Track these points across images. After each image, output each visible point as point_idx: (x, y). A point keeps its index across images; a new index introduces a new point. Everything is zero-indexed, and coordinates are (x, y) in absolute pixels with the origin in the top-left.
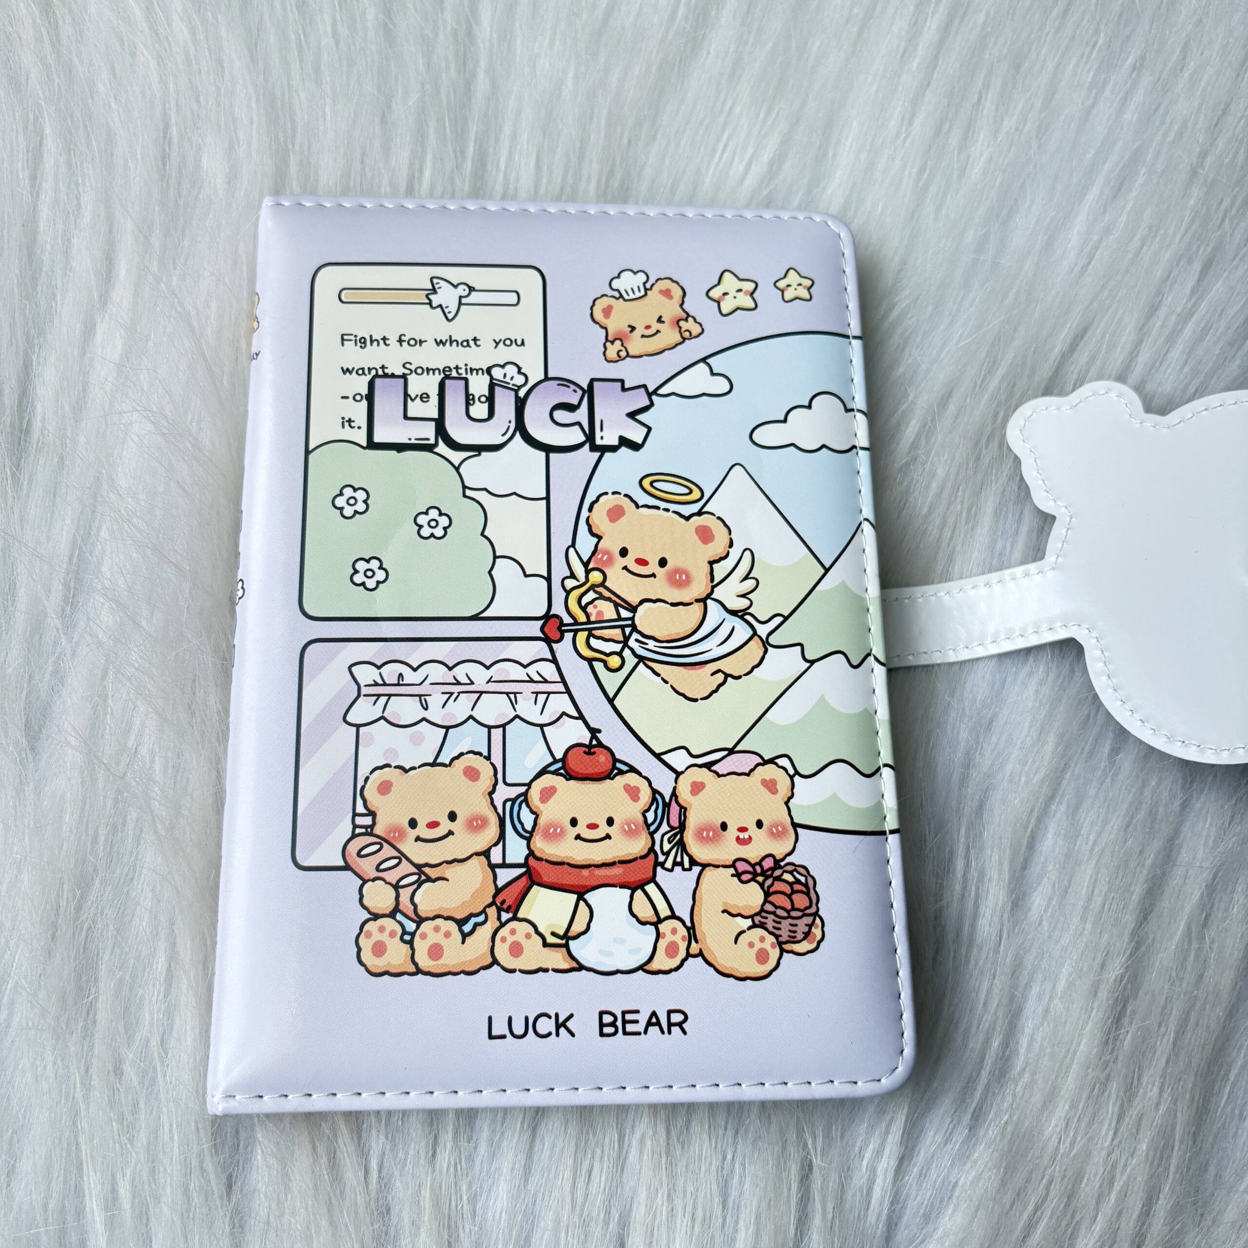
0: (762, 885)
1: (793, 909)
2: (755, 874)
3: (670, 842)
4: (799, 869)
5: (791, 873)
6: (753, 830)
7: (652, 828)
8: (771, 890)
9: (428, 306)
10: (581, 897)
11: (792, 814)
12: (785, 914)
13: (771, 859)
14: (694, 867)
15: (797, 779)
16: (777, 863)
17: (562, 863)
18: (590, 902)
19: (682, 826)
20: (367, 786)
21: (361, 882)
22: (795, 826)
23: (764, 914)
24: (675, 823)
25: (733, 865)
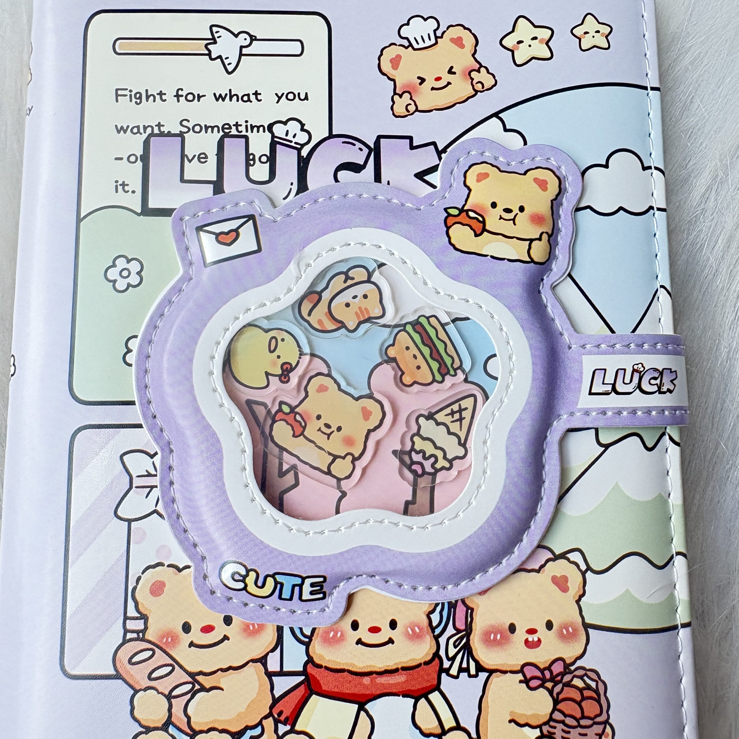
0: (551, 692)
1: (583, 717)
2: (544, 680)
3: (455, 647)
4: (589, 673)
5: (581, 677)
6: (542, 633)
7: (437, 631)
8: (561, 697)
9: (207, 57)
10: (361, 708)
11: (584, 613)
12: (574, 723)
13: (561, 663)
14: (480, 673)
15: (589, 574)
16: (566, 666)
17: (342, 671)
18: (371, 713)
19: (469, 630)
20: (139, 587)
21: (132, 692)
22: (587, 626)
23: (552, 723)
24: (461, 625)
25: (521, 671)
